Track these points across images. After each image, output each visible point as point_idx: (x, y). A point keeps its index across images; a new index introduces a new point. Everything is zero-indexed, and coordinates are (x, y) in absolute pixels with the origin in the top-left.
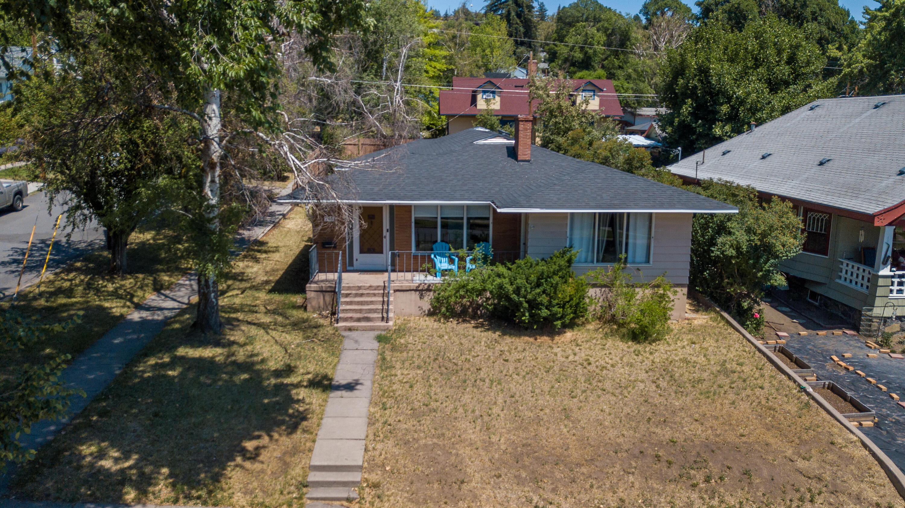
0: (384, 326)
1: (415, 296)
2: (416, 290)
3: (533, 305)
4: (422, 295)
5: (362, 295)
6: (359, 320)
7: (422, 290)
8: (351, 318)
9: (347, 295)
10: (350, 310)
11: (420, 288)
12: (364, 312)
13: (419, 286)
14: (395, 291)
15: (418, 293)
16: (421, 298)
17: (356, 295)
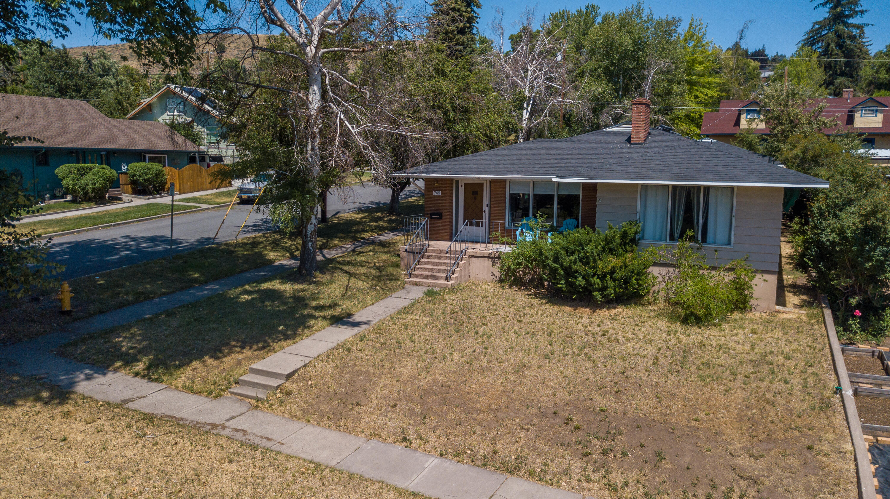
0: (444, 284)
1: (488, 263)
2: (489, 257)
3: (569, 273)
4: (494, 262)
5: (440, 257)
6: (427, 277)
7: (494, 258)
8: (421, 275)
9: (429, 257)
10: (424, 268)
11: (492, 256)
12: (435, 271)
13: (491, 254)
14: (471, 256)
15: (490, 260)
16: (493, 265)
17: (436, 257)
